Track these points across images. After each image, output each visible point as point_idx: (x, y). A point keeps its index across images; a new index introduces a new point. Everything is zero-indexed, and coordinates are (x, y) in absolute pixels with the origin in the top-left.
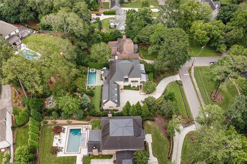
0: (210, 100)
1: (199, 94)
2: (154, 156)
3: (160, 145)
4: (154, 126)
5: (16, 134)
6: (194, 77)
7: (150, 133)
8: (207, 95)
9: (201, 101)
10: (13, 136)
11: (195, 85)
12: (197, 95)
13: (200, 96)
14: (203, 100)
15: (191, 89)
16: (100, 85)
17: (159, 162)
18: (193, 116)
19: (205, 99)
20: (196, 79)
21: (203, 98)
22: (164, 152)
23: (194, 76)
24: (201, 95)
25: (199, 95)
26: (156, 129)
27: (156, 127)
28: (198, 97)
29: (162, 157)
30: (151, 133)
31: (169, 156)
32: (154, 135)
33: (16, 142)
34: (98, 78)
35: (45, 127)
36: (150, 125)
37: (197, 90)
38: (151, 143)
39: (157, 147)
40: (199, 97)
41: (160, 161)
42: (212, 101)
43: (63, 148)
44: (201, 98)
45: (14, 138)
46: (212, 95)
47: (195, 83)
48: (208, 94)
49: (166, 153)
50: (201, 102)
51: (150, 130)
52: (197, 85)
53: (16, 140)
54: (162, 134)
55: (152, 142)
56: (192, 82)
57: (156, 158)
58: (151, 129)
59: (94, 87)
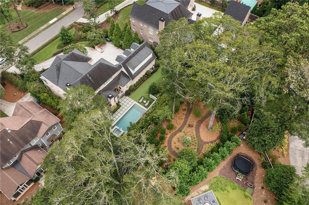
13: (30, 36)
16: (130, 99)
34: (121, 112)
59: (140, 101)
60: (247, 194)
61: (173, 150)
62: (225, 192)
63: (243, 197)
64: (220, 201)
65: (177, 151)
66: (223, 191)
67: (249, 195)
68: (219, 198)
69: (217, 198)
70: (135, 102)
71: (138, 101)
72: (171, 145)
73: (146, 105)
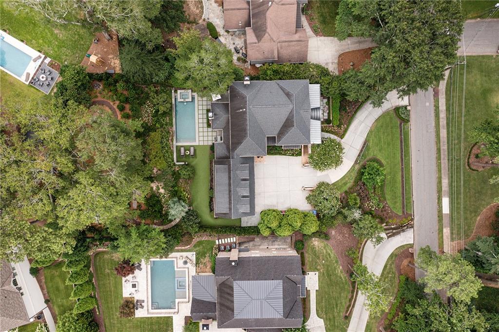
0: (464, 164)
1: (444, 147)
2: (318, 316)
3: (334, 293)
4: (326, 251)
5: (44, 281)
6: (444, 96)
7: (315, 269)
8: (462, 149)
9: (442, 170)
10: (41, 286)
11: (441, 120)
12: (439, 150)
13: (444, 155)
14: (448, 165)
15: (427, 132)
16: (206, 143)
17: (326, 328)
18: (415, 209)
19: (452, 164)
20: (448, 100)
21: (448, 160)
22: (338, 308)
23: (444, 90)
24: (446, 153)
25: (442, 151)
26: (330, 257)
27: (329, 254)
28: (439, 158)
29: (334, 318)
30: (318, 270)
31: (347, 315)
32: (323, 274)
33: (49, 297)
34: (201, 121)
35: (100, 255)
36: (317, 249)
37: (441, 135)
38: (316, 290)
39: (326, 300)
40: (442, 156)
41: (329, 326)
42: (467, 168)
43: (143, 301)
44: (444, 159)
45: (44, 290)
46: (473, 151)
47: (443, 115)
48: (465, 149)
49: (342, 310)
50: (442, 172)
51: (316, 263)
52: (445, 122)
53: (48, 293)
54: (341, 267)
55: (318, 289)
56: (435, 110)
57: (322, 320)
58: (320, 259)
59: (192, 149)
61: (104, 106)
64: (36, 91)
69: (40, 91)
70: (196, 143)
71: (195, 148)
72: (110, 109)
73: (182, 150)
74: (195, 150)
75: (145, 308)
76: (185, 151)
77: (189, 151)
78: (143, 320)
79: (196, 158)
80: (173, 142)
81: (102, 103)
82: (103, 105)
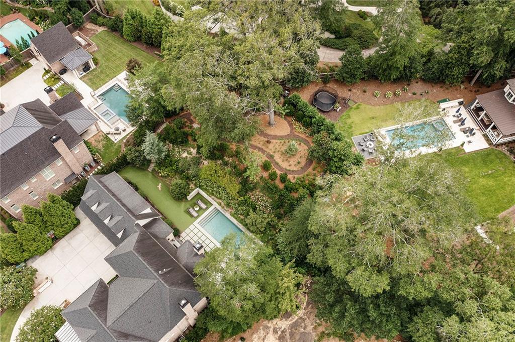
16: (187, 231)
60: (355, 106)
61: (300, 169)
62: (353, 125)
63: (358, 111)
64: (363, 132)
65: (303, 164)
66: (352, 127)
67: (357, 104)
68: (360, 132)
69: (360, 134)
70: (196, 223)
71: (193, 218)
72: (293, 171)
73: (204, 206)
74: (192, 216)
75: (123, 80)
76: (201, 208)
77: (197, 212)
78: (116, 73)
79: (185, 211)
80: (217, 203)
81: (303, 169)
82: (302, 168)
